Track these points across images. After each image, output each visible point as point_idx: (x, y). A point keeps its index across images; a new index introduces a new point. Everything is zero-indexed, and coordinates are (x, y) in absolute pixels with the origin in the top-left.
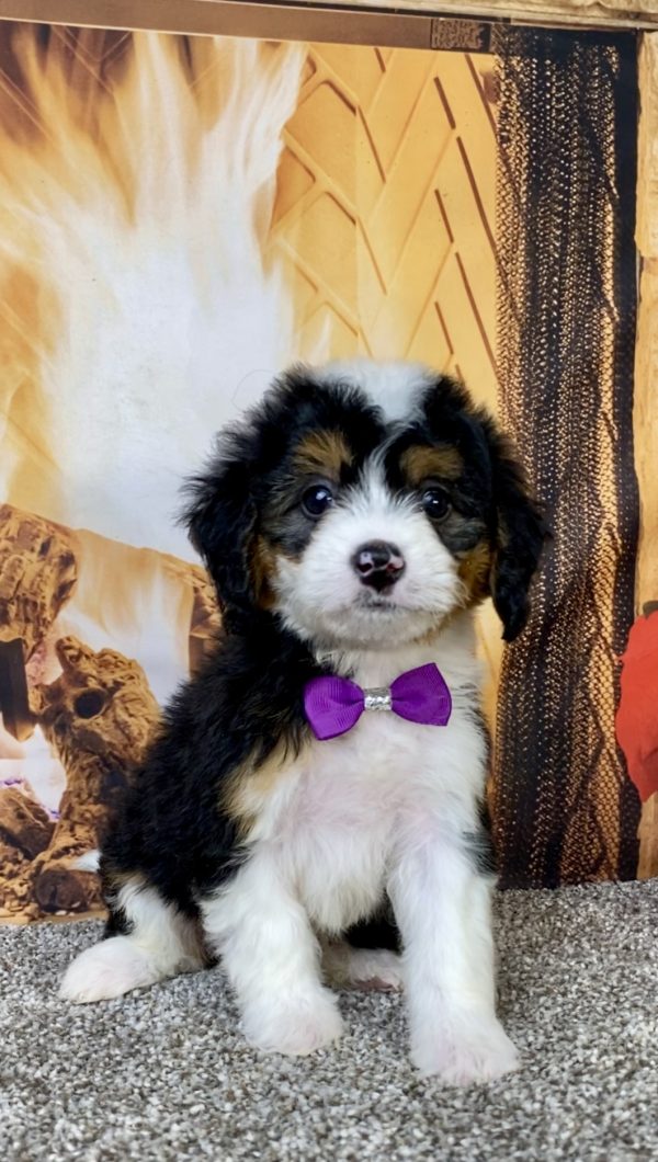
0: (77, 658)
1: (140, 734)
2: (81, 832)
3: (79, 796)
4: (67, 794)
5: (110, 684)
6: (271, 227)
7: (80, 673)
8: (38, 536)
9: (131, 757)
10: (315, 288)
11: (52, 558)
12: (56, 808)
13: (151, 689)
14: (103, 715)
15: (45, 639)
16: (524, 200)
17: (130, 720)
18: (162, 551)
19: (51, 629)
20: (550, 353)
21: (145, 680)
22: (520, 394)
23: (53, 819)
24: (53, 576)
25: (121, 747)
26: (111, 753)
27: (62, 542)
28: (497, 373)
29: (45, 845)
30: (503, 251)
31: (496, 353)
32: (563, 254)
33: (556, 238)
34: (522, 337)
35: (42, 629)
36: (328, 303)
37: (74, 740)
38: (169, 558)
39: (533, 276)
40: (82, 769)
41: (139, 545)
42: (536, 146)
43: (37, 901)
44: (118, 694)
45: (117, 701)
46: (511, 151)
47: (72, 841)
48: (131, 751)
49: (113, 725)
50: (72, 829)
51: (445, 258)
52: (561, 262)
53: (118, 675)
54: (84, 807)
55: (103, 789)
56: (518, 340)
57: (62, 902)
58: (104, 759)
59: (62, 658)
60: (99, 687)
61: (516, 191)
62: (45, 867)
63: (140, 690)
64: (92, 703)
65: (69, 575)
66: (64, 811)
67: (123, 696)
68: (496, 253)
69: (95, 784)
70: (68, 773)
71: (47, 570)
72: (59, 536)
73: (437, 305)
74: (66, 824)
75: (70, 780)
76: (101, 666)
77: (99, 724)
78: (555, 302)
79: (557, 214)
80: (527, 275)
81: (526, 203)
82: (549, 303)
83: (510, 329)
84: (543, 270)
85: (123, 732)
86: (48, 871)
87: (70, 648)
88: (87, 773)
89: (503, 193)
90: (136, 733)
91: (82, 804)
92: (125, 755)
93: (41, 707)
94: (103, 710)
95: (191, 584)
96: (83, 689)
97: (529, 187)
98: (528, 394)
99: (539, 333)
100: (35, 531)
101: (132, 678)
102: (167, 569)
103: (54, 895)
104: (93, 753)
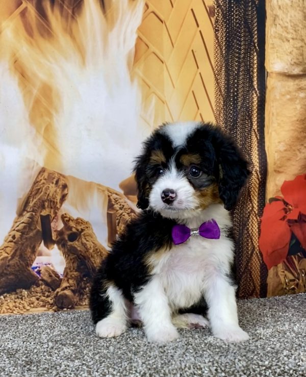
0: (69, 221)
1: (90, 247)
2: (71, 281)
3: (70, 269)
4: (66, 269)
5: (80, 230)
6: (134, 65)
7: (69, 226)
8: (54, 178)
9: (87, 256)
10: (149, 87)
11: (59, 186)
12: (62, 273)
13: (94, 231)
14: (78, 241)
15: (57, 214)
16: (224, 52)
17: (87, 243)
18: (97, 183)
19: (60, 211)
20: (234, 108)
21: (92, 228)
22: (223, 123)
23: (61, 277)
24: (60, 192)
25: (84, 252)
26: (81, 254)
27: (63, 180)
28: (215, 116)
29: (59, 286)
30: (217, 71)
31: (214, 108)
32: (239, 71)
33: (236, 66)
34: (224, 103)
35: (56, 211)
36: (154, 93)
37: (68, 250)
38: (99, 185)
39: (228, 80)
40: (71, 260)
41: (89, 180)
42: (228, 32)
43: (57, 305)
44: (82, 233)
45: (82, 236)
46: (219, 35)
47: (68, 285)
48: (87, 253)
49: (81, 245)
50: (68, 281)
51: (196, 75)
52: (238, 74)
53: (82, 227)
54: (72, 273)
55: (78, 267)
56: (222, 103)
57: (65, 305)
58: (78, 256)
59: (63, 221)
60: (76, 231)
61: (221, 49)
62: (59, 294)
63: (90, 232)
64: (74, 237)
65: (66, 192)
66: (65, 274)
67: (85, 234)
68: (214, 72)
69: (75, 265)
70: (66, 261)
71: (58, 190)
72: (61, 178)
73: (193, 92)
74: (66, 279)
75: (67, 264)
76: (76, 224)
77: (76, 244)
78: (236, 89)
79: (236, 57)
80: (226, 80)
81: (225, 53)
82: (234, 90)
83: (219, 99)
84: (231, 78)
85: (84, 246)
86: (60, 295)
87: (66, 217)
88: (72, 261)
89: (217, 50)
90: (89, 247)
91: (71, 272)
92: (85, 255)
93: (57, 238)
94: (77, 239)
95: (107, 194)
96: (70, 232)
97: (226, 48)
98: (226, 123)
99: (230, 101)
100: (53, 176)
101: (87, 228)
102: (98, 189)
103: (62, 303)
104: (74, 254)
